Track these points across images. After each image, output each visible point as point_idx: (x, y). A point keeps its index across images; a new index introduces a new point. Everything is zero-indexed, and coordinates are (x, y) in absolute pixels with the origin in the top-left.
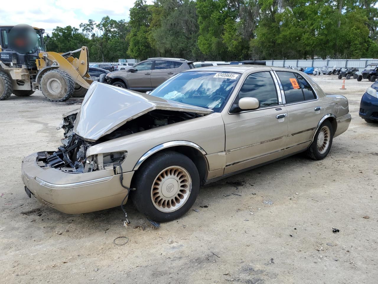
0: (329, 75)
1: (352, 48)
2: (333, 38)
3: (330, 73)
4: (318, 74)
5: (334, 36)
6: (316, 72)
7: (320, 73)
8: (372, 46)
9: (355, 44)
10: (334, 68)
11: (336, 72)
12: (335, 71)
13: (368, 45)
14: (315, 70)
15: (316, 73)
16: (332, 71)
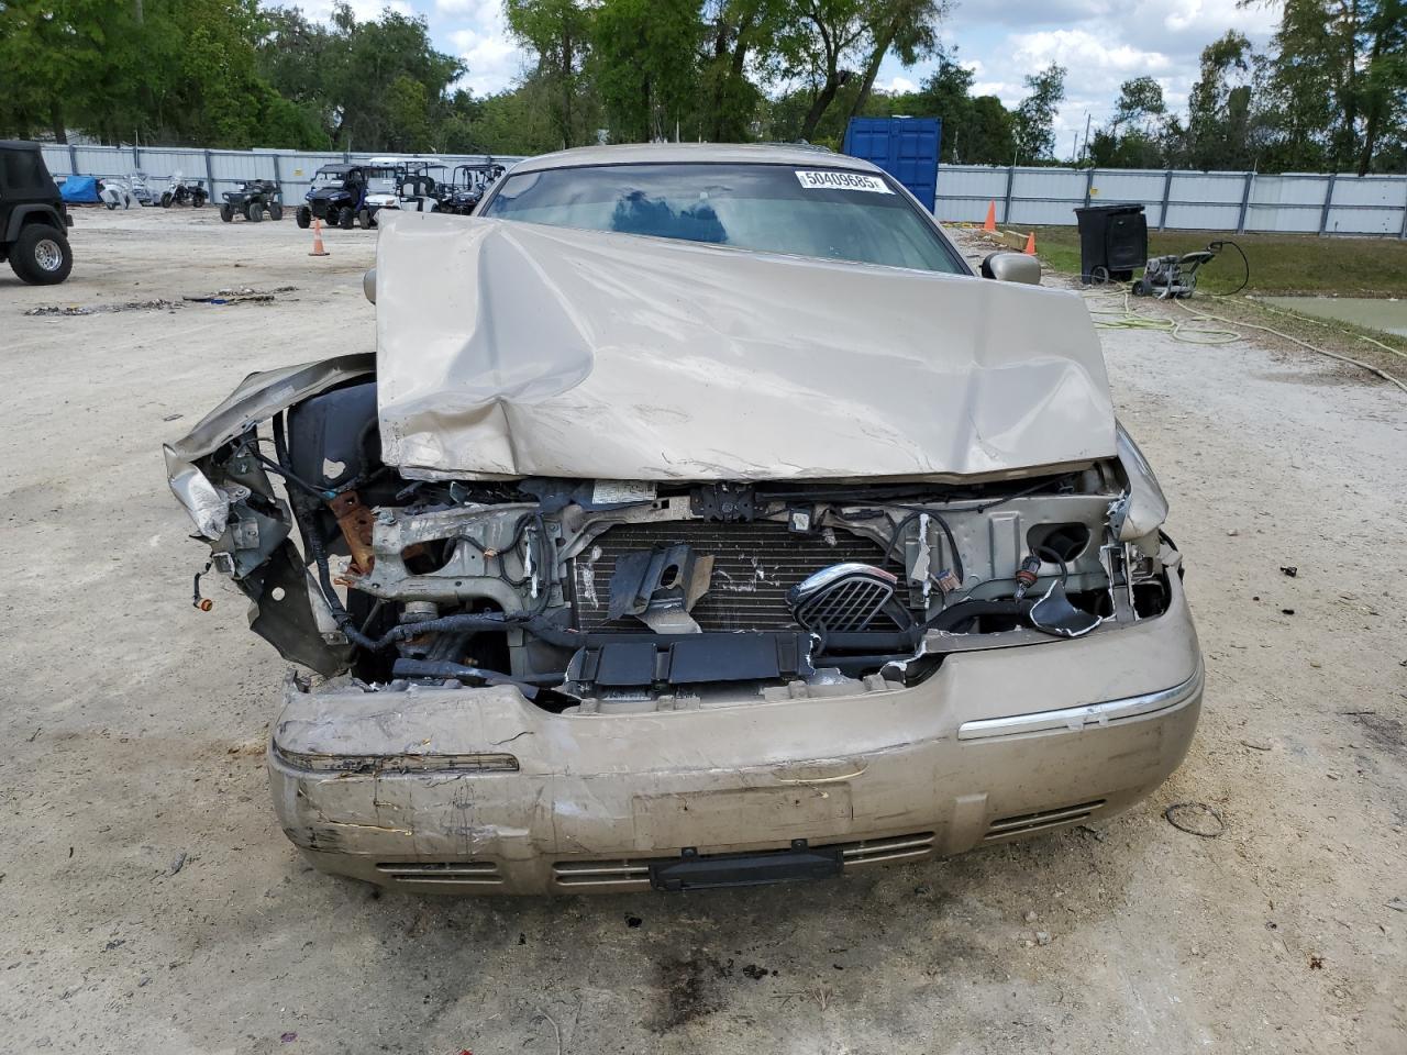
0: (165, 207)
1: (211, 109)
2: (135, 63)
3: (167, 201)
4: (123, 202)
5: (133, 53)
6: (113, 193)
7: (128, 200)
8: (277, 107)
9: (217, 95)
10: (177, 182)
11: (187, 197)
12: (181, 190)
13: (259, 101)
14: (108, 187)
15: (113, 200)
16: (173, 192)
